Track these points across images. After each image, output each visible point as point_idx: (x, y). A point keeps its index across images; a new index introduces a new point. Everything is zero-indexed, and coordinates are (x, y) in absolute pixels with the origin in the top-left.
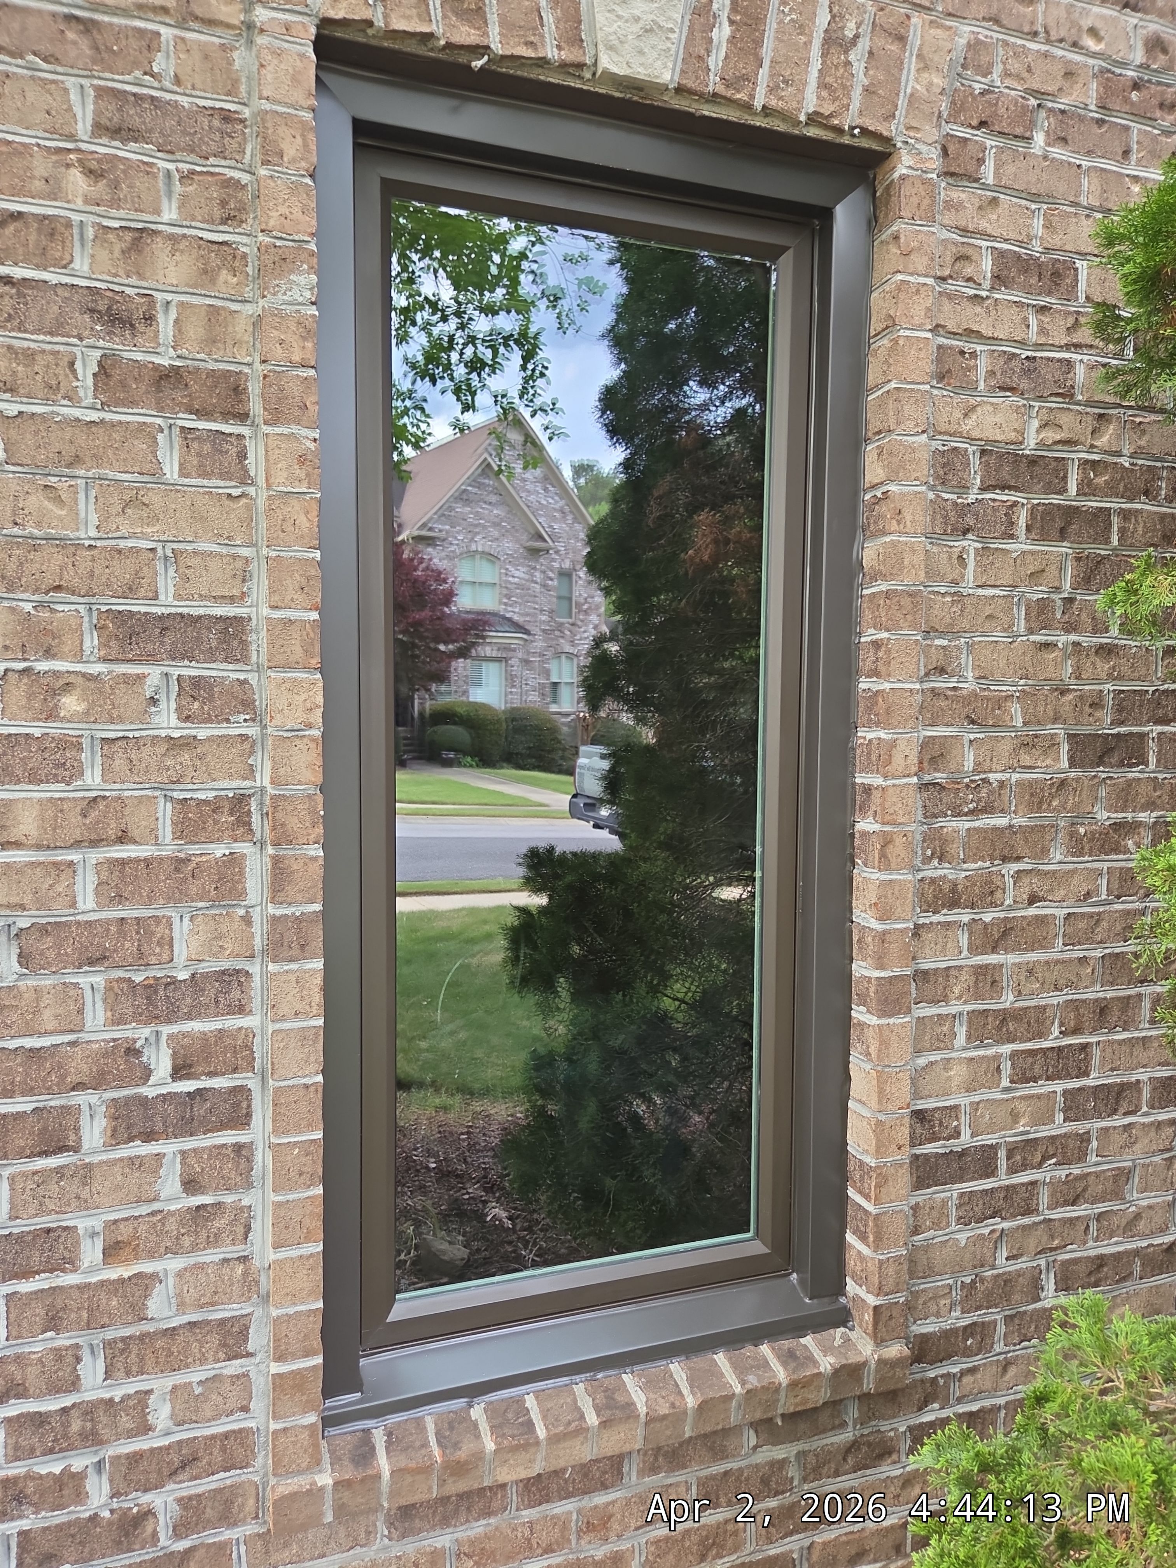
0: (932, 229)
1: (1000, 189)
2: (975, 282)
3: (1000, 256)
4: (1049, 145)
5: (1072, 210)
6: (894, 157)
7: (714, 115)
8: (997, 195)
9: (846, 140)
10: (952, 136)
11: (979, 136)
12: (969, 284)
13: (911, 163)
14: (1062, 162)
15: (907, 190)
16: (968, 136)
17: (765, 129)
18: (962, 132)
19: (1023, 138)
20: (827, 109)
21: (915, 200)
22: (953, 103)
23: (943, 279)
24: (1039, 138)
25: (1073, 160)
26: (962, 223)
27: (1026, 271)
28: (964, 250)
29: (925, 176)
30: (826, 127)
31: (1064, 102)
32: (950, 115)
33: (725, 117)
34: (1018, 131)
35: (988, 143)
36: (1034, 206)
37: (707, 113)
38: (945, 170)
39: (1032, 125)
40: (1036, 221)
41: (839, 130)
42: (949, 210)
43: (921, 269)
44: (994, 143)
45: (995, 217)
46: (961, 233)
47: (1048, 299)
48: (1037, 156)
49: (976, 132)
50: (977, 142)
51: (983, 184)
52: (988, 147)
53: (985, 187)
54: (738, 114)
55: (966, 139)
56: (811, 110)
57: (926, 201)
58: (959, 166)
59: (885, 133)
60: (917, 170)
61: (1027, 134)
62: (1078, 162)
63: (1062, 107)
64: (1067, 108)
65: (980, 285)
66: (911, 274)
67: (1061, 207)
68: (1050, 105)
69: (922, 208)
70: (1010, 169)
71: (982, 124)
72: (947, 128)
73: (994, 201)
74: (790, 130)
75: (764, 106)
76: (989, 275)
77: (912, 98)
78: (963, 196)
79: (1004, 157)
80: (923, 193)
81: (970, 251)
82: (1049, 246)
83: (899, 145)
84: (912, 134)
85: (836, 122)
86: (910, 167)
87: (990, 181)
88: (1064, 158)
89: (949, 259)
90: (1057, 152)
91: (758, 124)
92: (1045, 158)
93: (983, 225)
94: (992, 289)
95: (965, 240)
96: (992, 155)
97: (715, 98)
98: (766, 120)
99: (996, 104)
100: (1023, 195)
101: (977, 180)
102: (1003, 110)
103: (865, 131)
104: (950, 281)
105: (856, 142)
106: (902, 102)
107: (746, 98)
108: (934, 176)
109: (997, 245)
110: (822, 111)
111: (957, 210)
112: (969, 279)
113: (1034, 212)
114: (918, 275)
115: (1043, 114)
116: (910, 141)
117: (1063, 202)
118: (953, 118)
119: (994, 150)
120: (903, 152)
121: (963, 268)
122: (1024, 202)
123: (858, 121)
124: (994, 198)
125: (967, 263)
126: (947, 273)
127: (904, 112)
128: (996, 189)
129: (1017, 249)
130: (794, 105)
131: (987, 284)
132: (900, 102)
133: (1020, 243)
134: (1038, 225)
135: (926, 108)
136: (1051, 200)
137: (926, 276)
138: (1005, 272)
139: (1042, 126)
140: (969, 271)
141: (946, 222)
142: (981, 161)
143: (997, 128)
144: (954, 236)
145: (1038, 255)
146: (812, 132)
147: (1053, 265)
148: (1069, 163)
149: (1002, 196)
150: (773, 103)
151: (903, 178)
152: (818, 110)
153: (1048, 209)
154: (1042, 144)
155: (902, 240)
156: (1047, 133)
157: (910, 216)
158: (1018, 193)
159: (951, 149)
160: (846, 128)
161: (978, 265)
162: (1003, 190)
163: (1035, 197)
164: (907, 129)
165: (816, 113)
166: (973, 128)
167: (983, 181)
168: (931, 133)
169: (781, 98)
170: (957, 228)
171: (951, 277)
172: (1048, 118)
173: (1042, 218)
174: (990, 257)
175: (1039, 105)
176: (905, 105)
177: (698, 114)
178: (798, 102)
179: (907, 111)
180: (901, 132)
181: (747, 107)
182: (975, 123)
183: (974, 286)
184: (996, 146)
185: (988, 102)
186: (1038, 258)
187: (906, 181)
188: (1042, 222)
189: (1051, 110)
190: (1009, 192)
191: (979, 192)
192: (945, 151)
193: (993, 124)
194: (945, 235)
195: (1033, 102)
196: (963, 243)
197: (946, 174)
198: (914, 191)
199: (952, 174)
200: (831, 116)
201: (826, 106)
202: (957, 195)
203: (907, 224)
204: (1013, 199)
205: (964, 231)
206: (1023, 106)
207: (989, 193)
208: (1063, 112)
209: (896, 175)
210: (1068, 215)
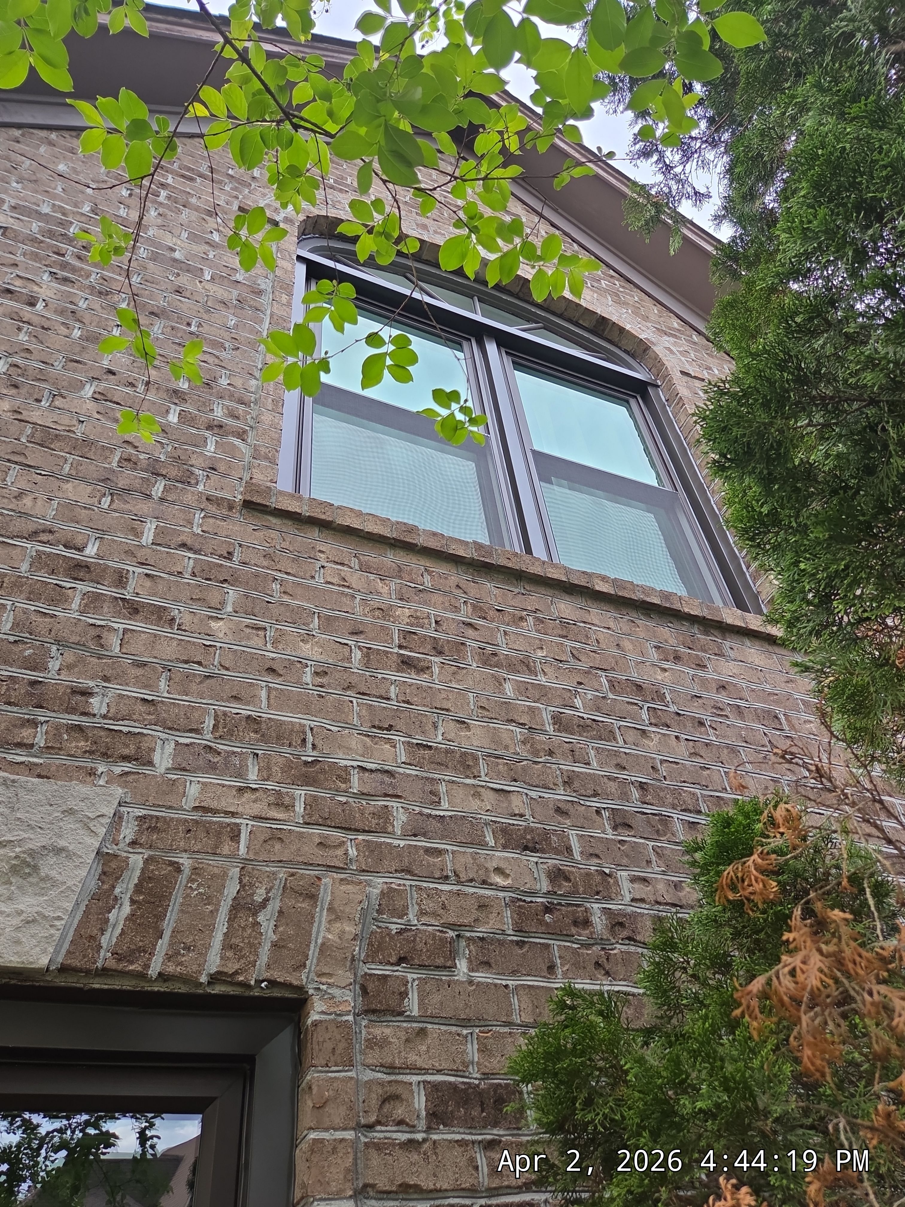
0: (349, 1074)
1: (427, 1020)
2: (407, 1125)
3: (434, 1089)
4: (472, 970)
5: (506, 1030)
6: (309, 1002)
7: (106, 987)
8: (425, 1025)
9: (256, 993)
10: (370, 975)
11: (399, 971)
12: (400, 1128)
13: (323, 1009)
14: (488, 984)
15: (320, 1035)
16: (387, 973)
17: (165, 992)
18: (379, 970)
19: (445, 967)
20: (231, 967)
21: (329, 1045)
22: (370, 944)
23: (370, 1127)
24: (462, 965)
25: (499, 982)
26: (388, 1060)
27: (466, 1102)
28: (391, 1089)
29: (340, 1019)
30: (232, 984)
31: (482, 930)
32: (367, 956)
33: (118, 988)
34: (440, 961)
35: (410, 977)
36: (465, 1032)
37: (97, 986)
38: (366, 1008)
39: (453, 955)
40: (469, 1046)
41: (245, 985)
42: (372, 1048)
43: (337, 1121)
44: (415, 976)
45: (424, 1048)
46: (388, 1071)
47: (495, 1132)
48: (463, 982)
49: (396, 968)
50: (397, 977)
51: (408, 1016)
52: (410, 980)
53: (411, 1019)
54: (133, 982)
55: (386, 976)
56: (213, 970)
57: (342, 1045)
58: (380, 1002)
59: (295, 983)
60: (331, 1014)
61: (449, 964)
62: (504, 983)
63: (481, 935)
64: (485, 935)
65: (414, 1126)
66: (326, 1130)
67: (494, 1028)
68: (468, 934)
69: (338, 1052)
70: (436, 998)
71: (401, 960)
72: (364, 969)
73: (422, 1032)
74: (193, 991)
75: (160, 973)
76: (424, 1113)
77: (324, 948)
78: (388, 1031)
79: (428, 988)
80: (338, 1037)
81: (400, 1090)
82: (487, 1071)
83: (311, 992)
84: (324, 980)
85: (241, 978)
86: (323, 1013)
87: (415, 1013)
88: (489, 980)
89: (374, 1102)
90: (481, 976)
91: (156, 989)
92: (471, 983)
93: (412, 1058)
94: (429, 1129)
95: (393, 1078)
96: (415, 988)
97: (105, 972)
98: (166, 985)
99: (414, 941)
100: (453, 1022)
101: (401, 1014)
102: (421, 945)
103: (272, 983)
104: (378, 1128)
105: (268, 994)
106: (313, 952)
107: (140, 969)
108: (350, 1018)
109: (429, 1078)
110: (225, 970)
111: (381, 1047)
112: (400, 1123)
113: (466, 1037)
114: (335, 1129)
115: (463, 943)
116: (322, 987)
117: (495, 1023)
118: (371, 958)
119: (416, 982)
120: (315, 998)
121: (394, 1109)
122: (454, 1029)
123: (266, 975)
124: (422, 1029)
125: (397, 1103)
126: (373, 1119)
127: (315, 961)
128: (423, 1019)
129: (452, 1079)
130: (195, 968)
131: (422, 1124)
132: (311, 953)
133: (456, 1073)
134: (472, 1051)
135: (339, 955)
136: (482, 1023)
137: (345, 1129)
138: (442, 1108)
139: (464, 954)
140: (400, 1112)
141: (370, 1061)
142: (404, 995)
143: (416, 961)
144: (380, 1075)
145: (477, 1082)
146: (218, 989)
147: (495, 1091)
148: (496, 985)
149: (430, 1026)
150: (171, 968)
151: (315, 1024)
152: (221, 969)
153: (481, 1032)
154: (466, 971)
155: (314, 1092)
156: (470, 960)
157: (324, 1062)
158: (447, 1021)
159: (370, 987)
160: (252, 983)
161: (410, 1104)
162: (430, 1020)
163: (465, 1023)
164: (319, 976)
165: (219, 973)
166: (392, 964)
167: (408, 1013)
168: (344, 976)
169: (181, 964)
170: (382, 1066)
171: (379, 1122)
172: (468, 946)
173: (475, 1042)
174: (423, 1093)
175: (458, 936)
176: (316, 954)
177: (87, 988)
178: (199, 965)
179: (319, 960)
180: (313, 980)
181: (142, 976)
182: (393, 959)
183: (407, 1129)
184: (418, 978)
185: (408, 941)
186: (478, 1086)
187: (319, 1028)
188: (476, 1046)
189: (469, 939)
190: (437, 1021)
191: (405, 1025)
192: (364, 990)
193: (413, 959)
194: (369, 1075)
195: (451, 934)
196: (390, 1082)
197: (367, 1012)
198: (327, 1036)
199: (374, 1011)
200: (236, 973)
201: (230, 965)
202: (381, 1031)
203: (322, 1072)
204: (443, 1028)
205: (391, 1069)
206: (441, 939)
207: (415, 1025)
208: (482, 939)
209: (309, 1021)
210: (502, 1036)
